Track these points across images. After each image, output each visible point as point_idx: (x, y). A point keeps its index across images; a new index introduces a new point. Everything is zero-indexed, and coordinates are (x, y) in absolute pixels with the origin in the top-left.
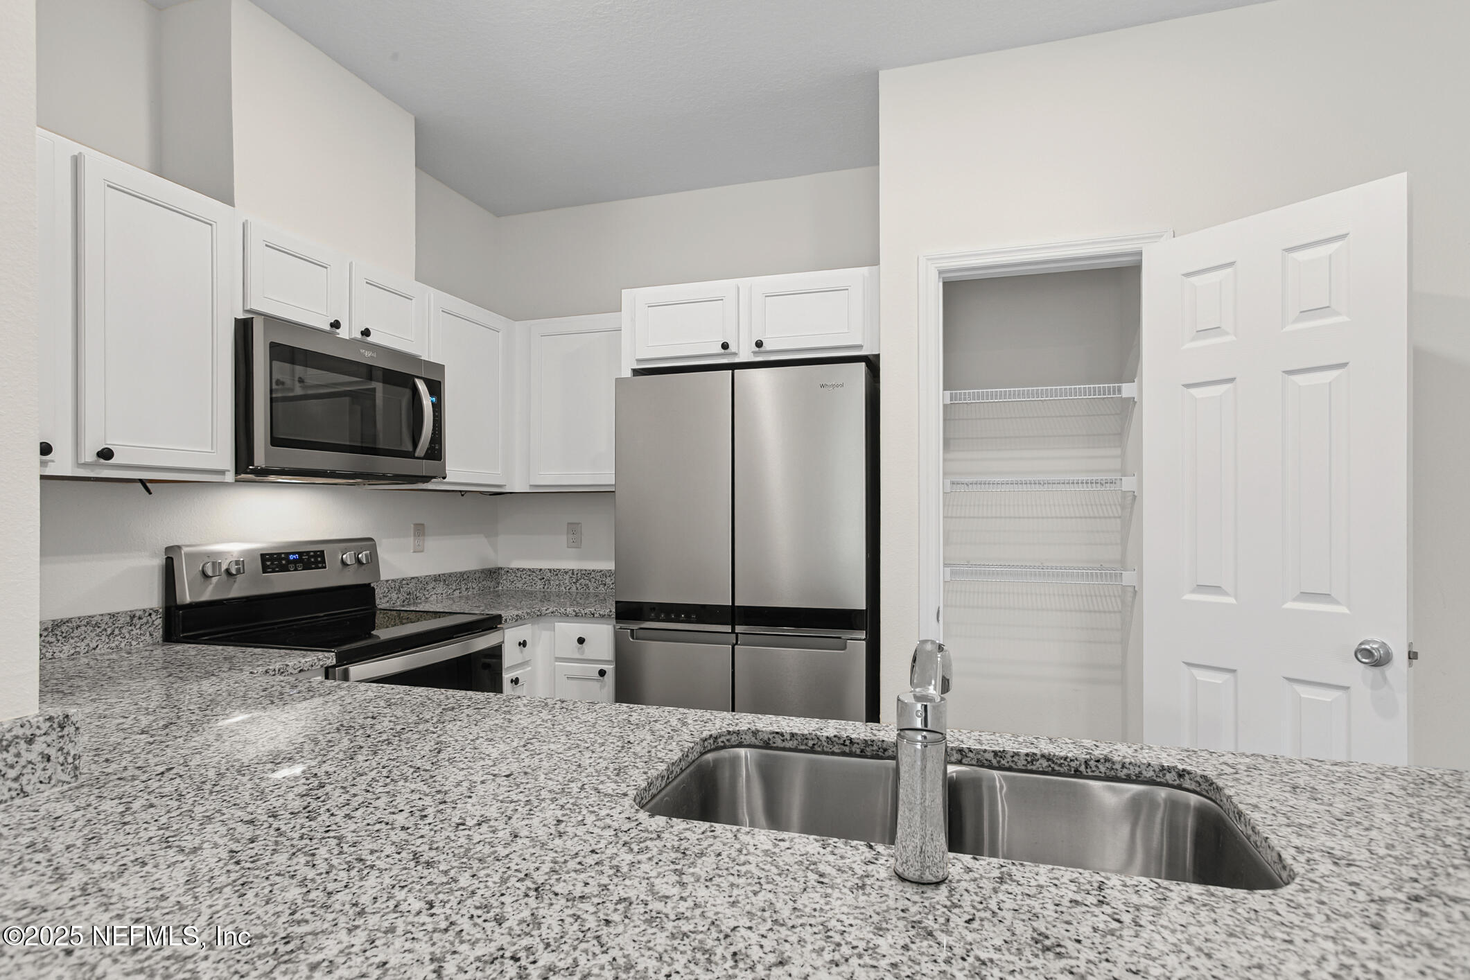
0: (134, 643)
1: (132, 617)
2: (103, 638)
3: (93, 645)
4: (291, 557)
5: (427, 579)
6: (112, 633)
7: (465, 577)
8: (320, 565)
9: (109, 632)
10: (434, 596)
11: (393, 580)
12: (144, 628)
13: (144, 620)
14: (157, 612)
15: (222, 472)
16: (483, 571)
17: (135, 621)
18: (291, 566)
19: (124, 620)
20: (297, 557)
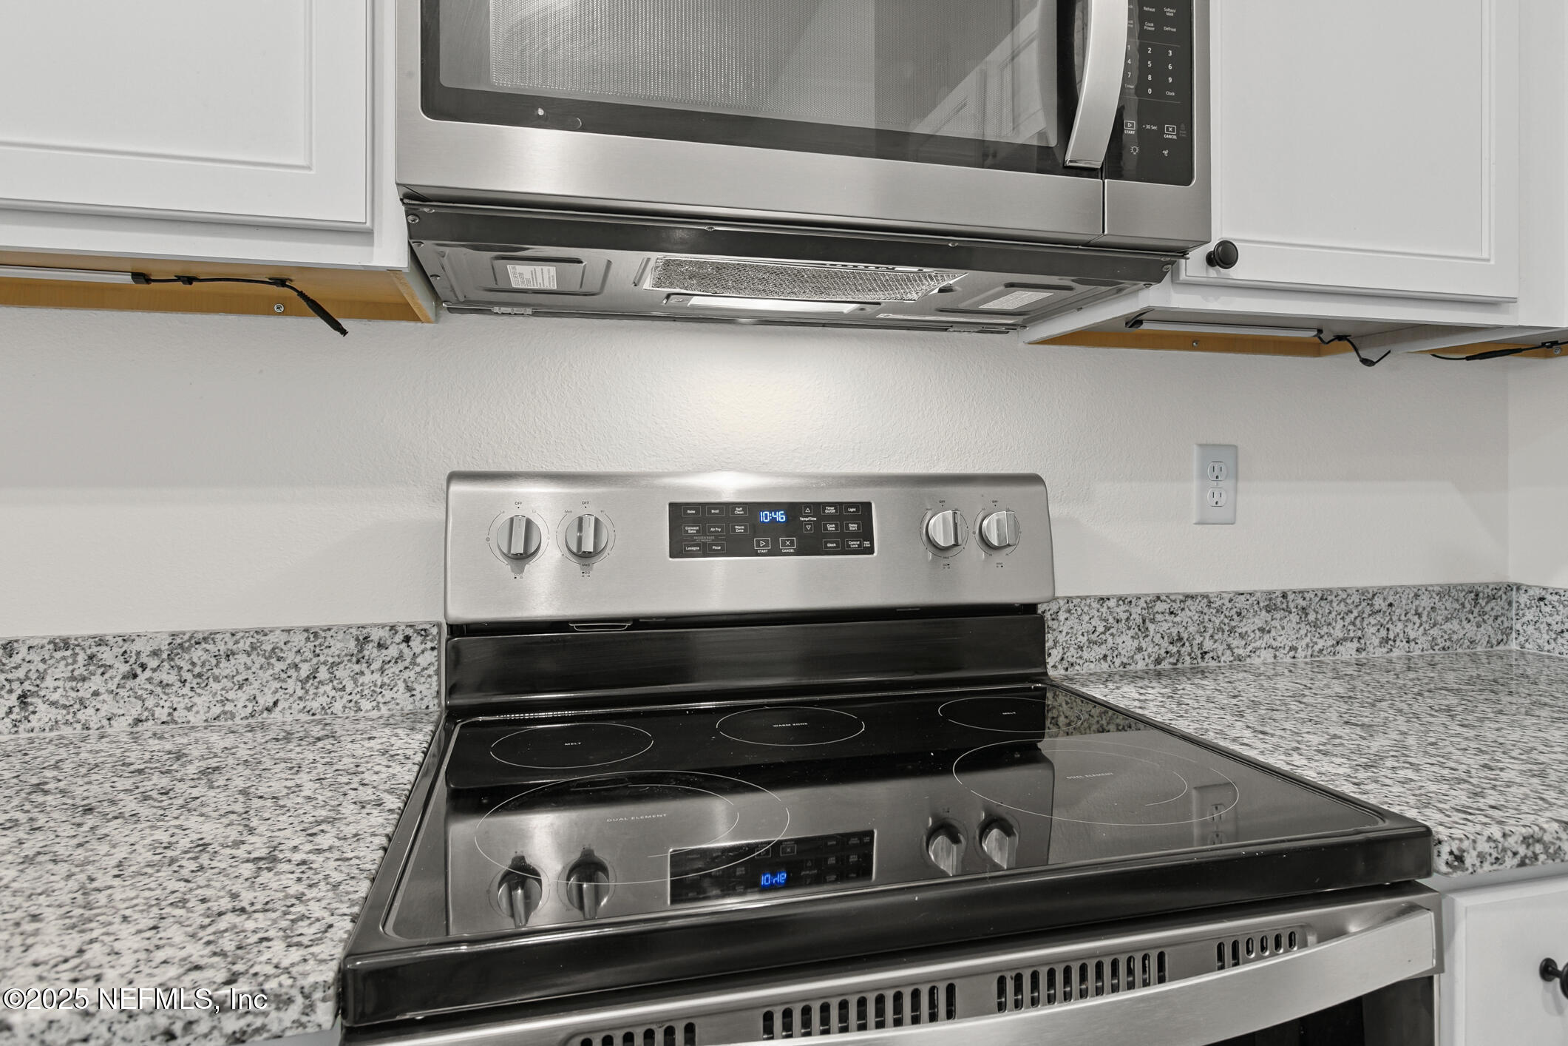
0: (366, 705)
1: (363, 641)
2: (291, 684)
3: (266, 699)
4: (765, 517)
5: (1242, 601)
7: (1379, 603)
8: (854, 544)
9: (304, 673)
10: (1267, 655)
11: (1122, 599)
12: (393, 669)
13: (393, 652)
14: (424, 633)
16: (1445, 592)
17: (370, 650)
18: (762, 542)
19: (341, 646)
20: (780, 517)
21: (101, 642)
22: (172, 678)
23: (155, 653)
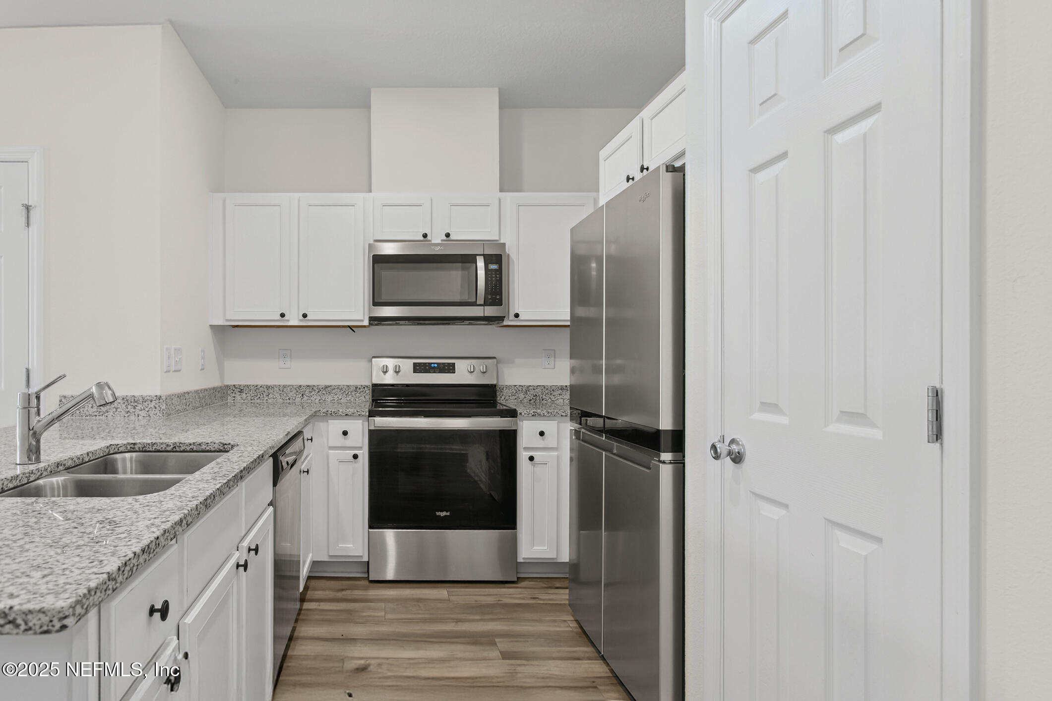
0: (357, 400)
1: (356, 388)
2: (344, 395)
3: (340, 397)
4: (432, 365)
5: (553, 388)
6: (348, 393)
8: (451, 371)
9: (347, 393)
10: (562, 400)
11: (520, 386)
12: (362, 393)
13: (362, 390)
14: (367, 387)
15: (362, 321)
17: (358, 389)
18: (432, 371)
19: (353, 388)
20: (436, 365)
21: (314, 386)
22: (325, 393)
23: (322, 388)
